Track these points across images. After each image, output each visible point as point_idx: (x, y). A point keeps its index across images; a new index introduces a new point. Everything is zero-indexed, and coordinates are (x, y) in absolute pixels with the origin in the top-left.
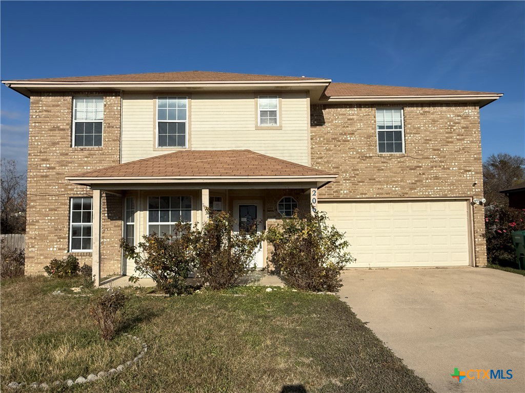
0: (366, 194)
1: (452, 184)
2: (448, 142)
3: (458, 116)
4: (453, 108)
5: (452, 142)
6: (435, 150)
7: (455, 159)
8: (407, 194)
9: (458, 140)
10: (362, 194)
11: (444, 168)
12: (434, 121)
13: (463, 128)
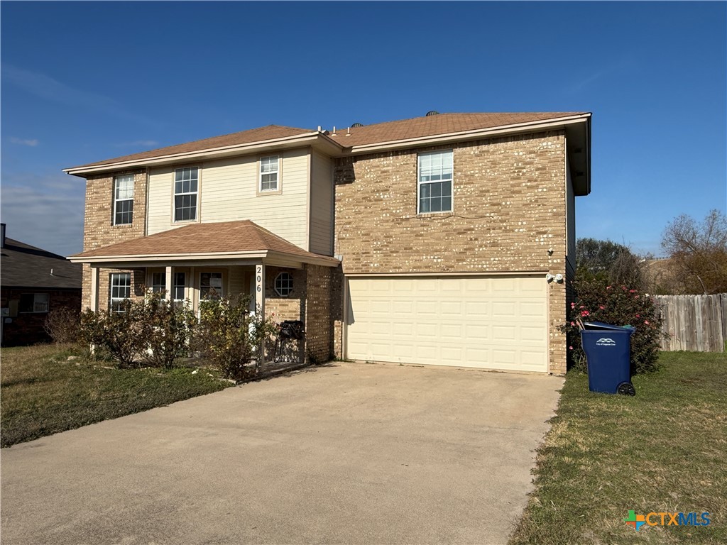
0: (399, 268)
1: (518, 253)
2: (514, 192)
3: (531, 153)
4: (524, 142)
5: (519, 192)
6: (494, 205)
7: (523, 216)
8: (452, 267)
9: (529, 187)
10: (395, 268)
11: (506, 231)
12: (494, 163)
13: (538, 169)
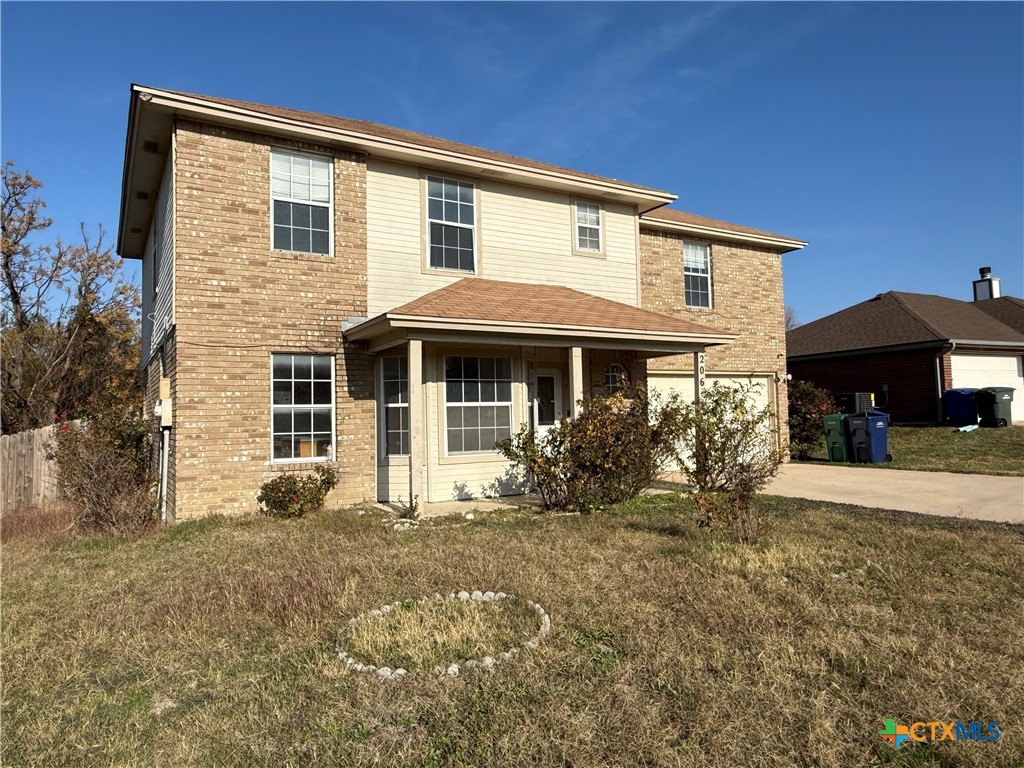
2: (755, 298)
3: (764, 264)
4: (758, 253)
5: (758, 299)
6: (742, 307)
9: (763, 295)
11: (751, 333)
12: (742, 268)
13: (768, 281)
